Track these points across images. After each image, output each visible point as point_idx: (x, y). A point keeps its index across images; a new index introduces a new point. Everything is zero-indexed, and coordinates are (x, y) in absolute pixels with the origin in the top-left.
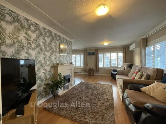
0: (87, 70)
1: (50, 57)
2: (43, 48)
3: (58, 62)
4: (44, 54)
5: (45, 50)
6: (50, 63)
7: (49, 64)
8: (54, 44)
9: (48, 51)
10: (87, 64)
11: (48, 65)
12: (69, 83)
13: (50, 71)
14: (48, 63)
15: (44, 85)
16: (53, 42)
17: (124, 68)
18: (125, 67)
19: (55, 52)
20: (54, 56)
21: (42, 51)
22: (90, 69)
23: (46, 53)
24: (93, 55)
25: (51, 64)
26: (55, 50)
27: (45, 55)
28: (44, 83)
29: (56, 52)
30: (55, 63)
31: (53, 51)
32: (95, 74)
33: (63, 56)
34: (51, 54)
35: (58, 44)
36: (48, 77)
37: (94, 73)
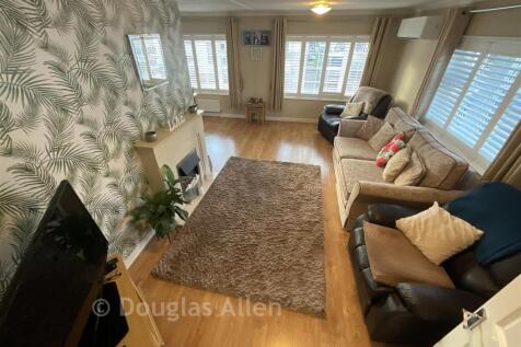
0: (241, 104)
1: (110, 123)
2: (66, 94)
3: (145, 126)
4: (81, 122)
5: (80, 101)
6: (119, 142)
7: (118, 149)
8: (104, 49)
9: (93, 99)
10: (241, 81)
11: (116, 155)
12: (198, 176)
13: (129, 170)
14: (111, 146)
15: (126, 215)
16: (96, 43)
17: (360, 103)
18: (364, 104)
19: (120, 92)
20: (126, 109)
21: (65, 111)
22: (253, 100)
23: (88, 110)
24: (262, 44)
25: (125, 146)
26: (117, 80)
27: (88, 121)
28: (123, 212)
29: (125, 87)
30: (135, 132)
31: (114, 91)
32: (268, 118)
33: (156, 90)
34: (111, 105)
35: (121, 45)
36: (129, 188)
37: (267, 112)
